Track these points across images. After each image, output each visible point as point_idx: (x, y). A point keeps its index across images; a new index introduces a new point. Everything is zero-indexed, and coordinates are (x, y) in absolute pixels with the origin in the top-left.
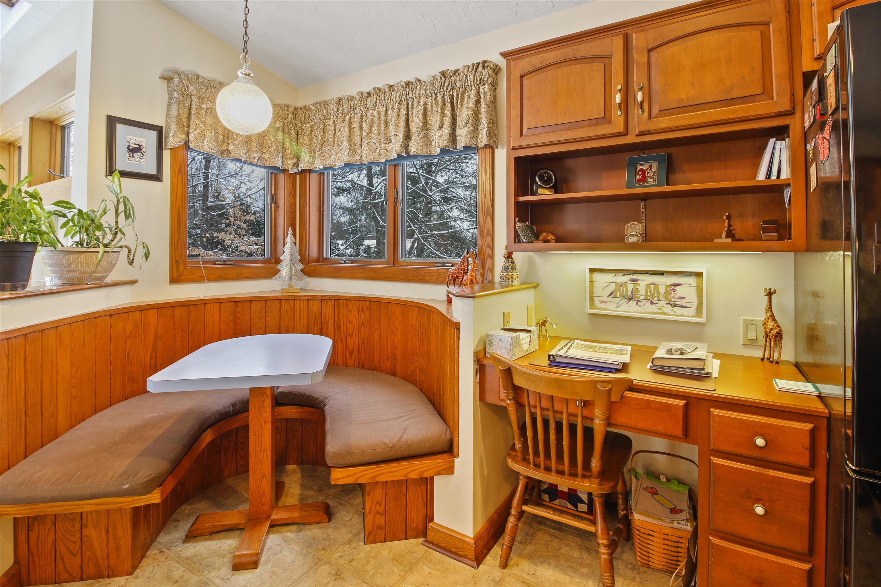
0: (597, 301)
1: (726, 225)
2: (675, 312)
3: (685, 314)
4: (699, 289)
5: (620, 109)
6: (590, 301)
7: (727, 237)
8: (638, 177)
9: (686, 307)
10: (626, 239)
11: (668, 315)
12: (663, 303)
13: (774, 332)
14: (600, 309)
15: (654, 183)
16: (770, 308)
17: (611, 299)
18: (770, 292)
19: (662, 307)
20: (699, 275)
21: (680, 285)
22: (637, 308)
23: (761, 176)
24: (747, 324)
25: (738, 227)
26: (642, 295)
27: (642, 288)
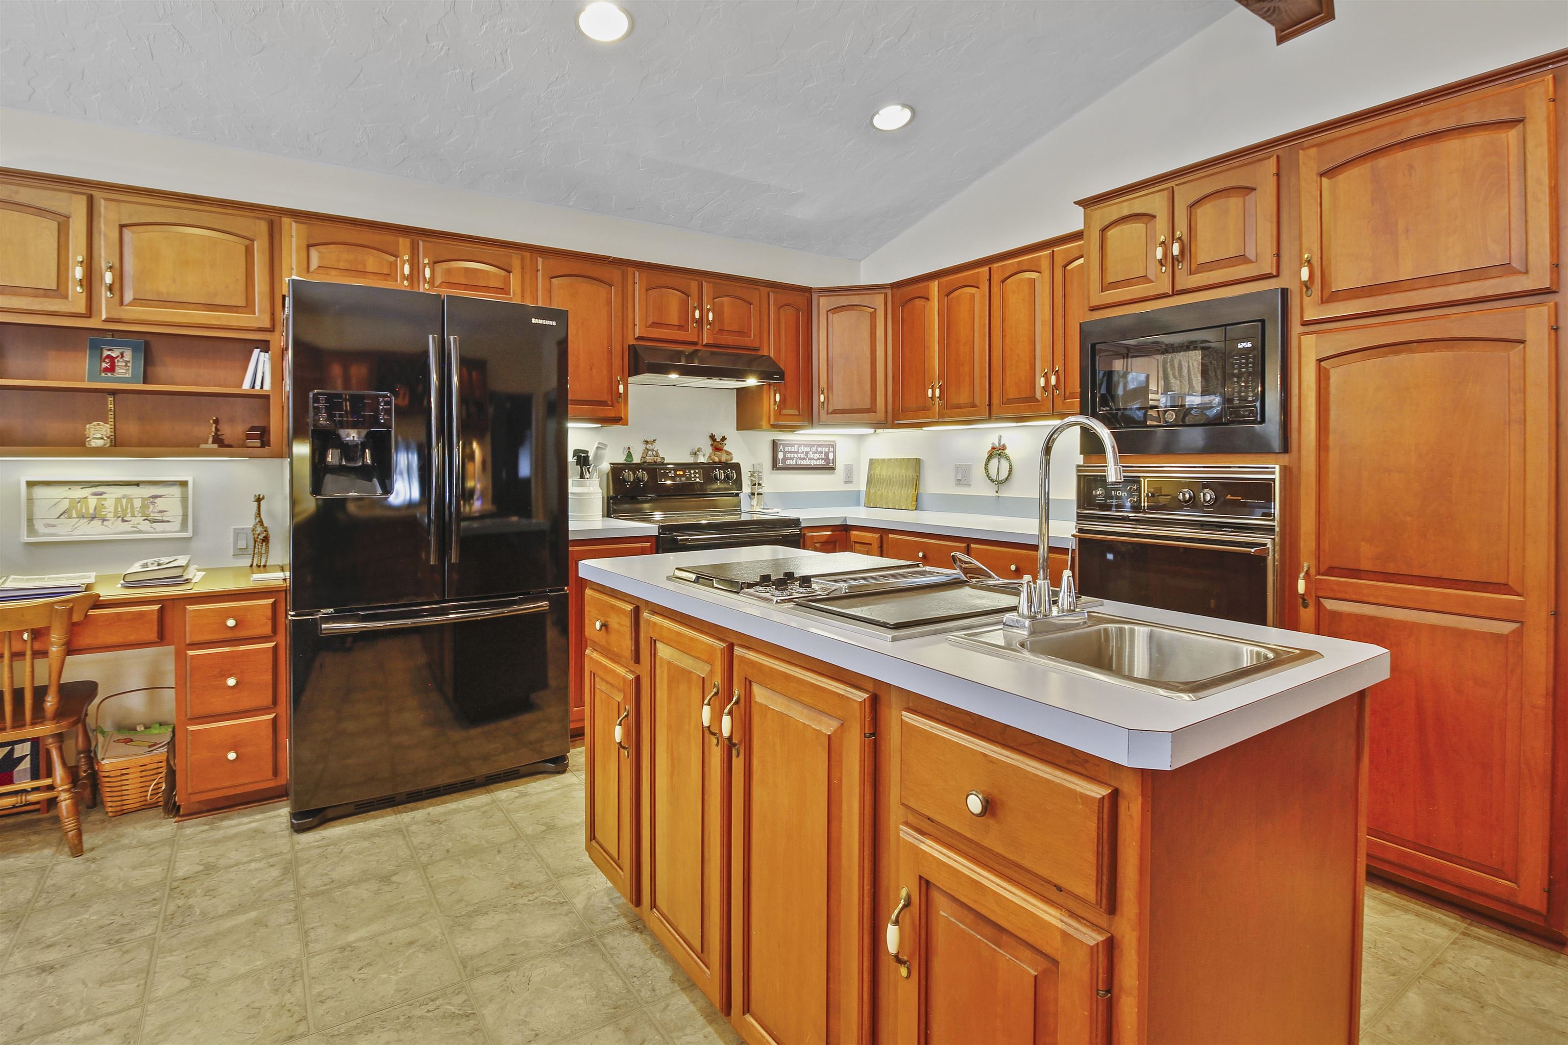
0: (39, 526)
1: (213, 429)
2: (154, 529)
3: (167, 529)
4: (184, 500)
5: (81, 286)
6: (28, 526)
7: (213, 442)
8: (104, 365)
9: (168, 522)
10: (87, 443)
11: (146, 533)
12: (139, 519)
13: (261, 537)
14: (44, 535)
15: (127, 376)
16: (259, 513)
17: (63, 520)
18: (259, 498)
19: (138, 524)
20: (184, 484)
21: (160, 496)
22: (102, 529)
23: (246, 385)
24: (238, 533)
25: (227, 431)
26: (110, 512)
27: (110, 504)
